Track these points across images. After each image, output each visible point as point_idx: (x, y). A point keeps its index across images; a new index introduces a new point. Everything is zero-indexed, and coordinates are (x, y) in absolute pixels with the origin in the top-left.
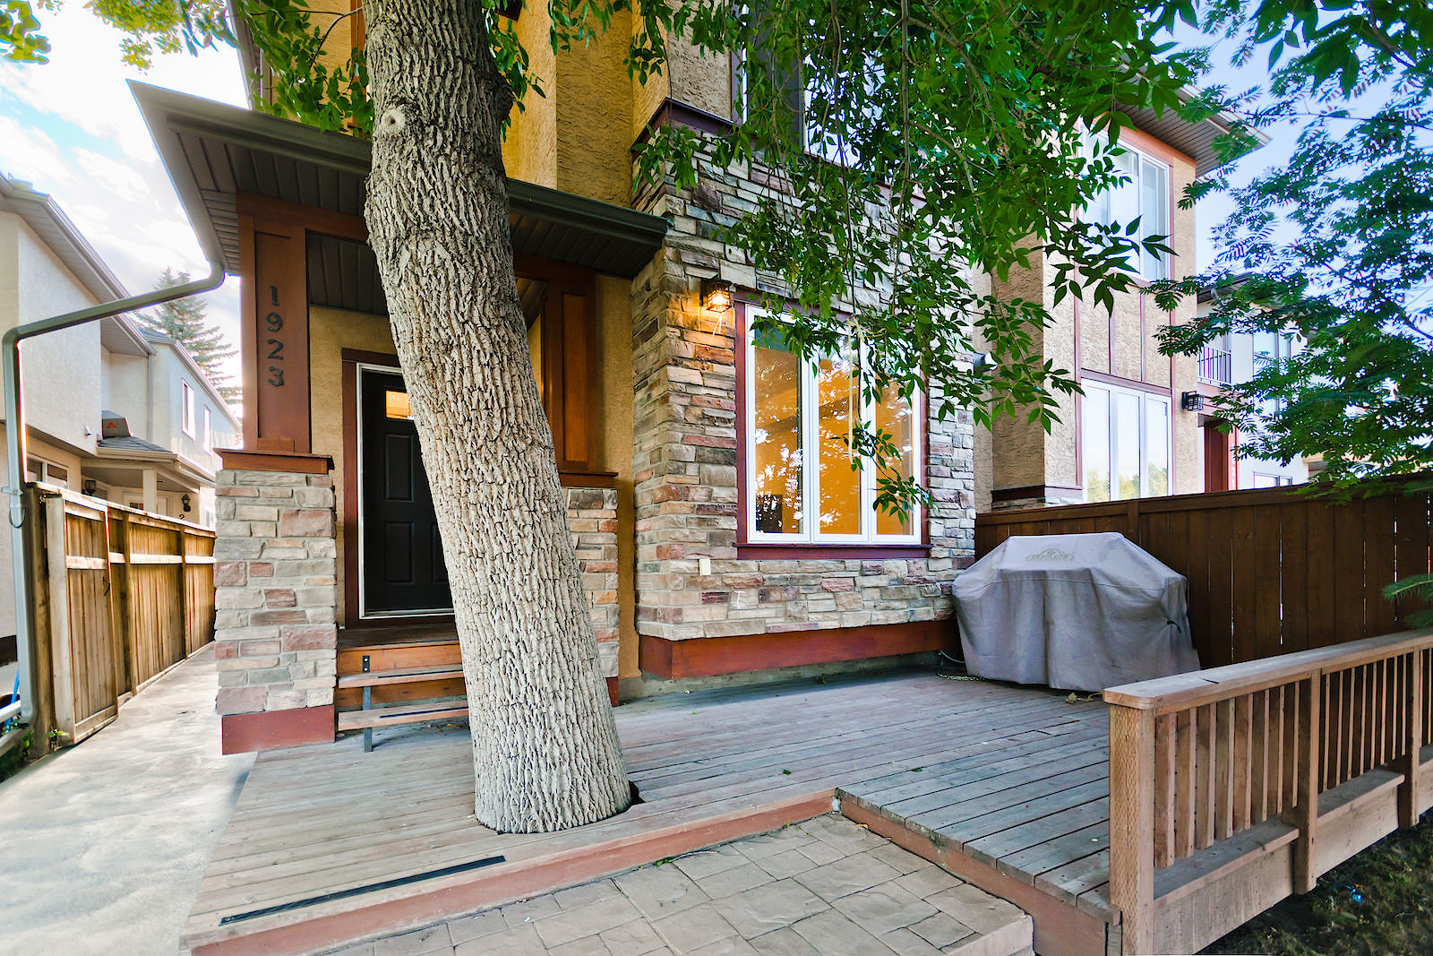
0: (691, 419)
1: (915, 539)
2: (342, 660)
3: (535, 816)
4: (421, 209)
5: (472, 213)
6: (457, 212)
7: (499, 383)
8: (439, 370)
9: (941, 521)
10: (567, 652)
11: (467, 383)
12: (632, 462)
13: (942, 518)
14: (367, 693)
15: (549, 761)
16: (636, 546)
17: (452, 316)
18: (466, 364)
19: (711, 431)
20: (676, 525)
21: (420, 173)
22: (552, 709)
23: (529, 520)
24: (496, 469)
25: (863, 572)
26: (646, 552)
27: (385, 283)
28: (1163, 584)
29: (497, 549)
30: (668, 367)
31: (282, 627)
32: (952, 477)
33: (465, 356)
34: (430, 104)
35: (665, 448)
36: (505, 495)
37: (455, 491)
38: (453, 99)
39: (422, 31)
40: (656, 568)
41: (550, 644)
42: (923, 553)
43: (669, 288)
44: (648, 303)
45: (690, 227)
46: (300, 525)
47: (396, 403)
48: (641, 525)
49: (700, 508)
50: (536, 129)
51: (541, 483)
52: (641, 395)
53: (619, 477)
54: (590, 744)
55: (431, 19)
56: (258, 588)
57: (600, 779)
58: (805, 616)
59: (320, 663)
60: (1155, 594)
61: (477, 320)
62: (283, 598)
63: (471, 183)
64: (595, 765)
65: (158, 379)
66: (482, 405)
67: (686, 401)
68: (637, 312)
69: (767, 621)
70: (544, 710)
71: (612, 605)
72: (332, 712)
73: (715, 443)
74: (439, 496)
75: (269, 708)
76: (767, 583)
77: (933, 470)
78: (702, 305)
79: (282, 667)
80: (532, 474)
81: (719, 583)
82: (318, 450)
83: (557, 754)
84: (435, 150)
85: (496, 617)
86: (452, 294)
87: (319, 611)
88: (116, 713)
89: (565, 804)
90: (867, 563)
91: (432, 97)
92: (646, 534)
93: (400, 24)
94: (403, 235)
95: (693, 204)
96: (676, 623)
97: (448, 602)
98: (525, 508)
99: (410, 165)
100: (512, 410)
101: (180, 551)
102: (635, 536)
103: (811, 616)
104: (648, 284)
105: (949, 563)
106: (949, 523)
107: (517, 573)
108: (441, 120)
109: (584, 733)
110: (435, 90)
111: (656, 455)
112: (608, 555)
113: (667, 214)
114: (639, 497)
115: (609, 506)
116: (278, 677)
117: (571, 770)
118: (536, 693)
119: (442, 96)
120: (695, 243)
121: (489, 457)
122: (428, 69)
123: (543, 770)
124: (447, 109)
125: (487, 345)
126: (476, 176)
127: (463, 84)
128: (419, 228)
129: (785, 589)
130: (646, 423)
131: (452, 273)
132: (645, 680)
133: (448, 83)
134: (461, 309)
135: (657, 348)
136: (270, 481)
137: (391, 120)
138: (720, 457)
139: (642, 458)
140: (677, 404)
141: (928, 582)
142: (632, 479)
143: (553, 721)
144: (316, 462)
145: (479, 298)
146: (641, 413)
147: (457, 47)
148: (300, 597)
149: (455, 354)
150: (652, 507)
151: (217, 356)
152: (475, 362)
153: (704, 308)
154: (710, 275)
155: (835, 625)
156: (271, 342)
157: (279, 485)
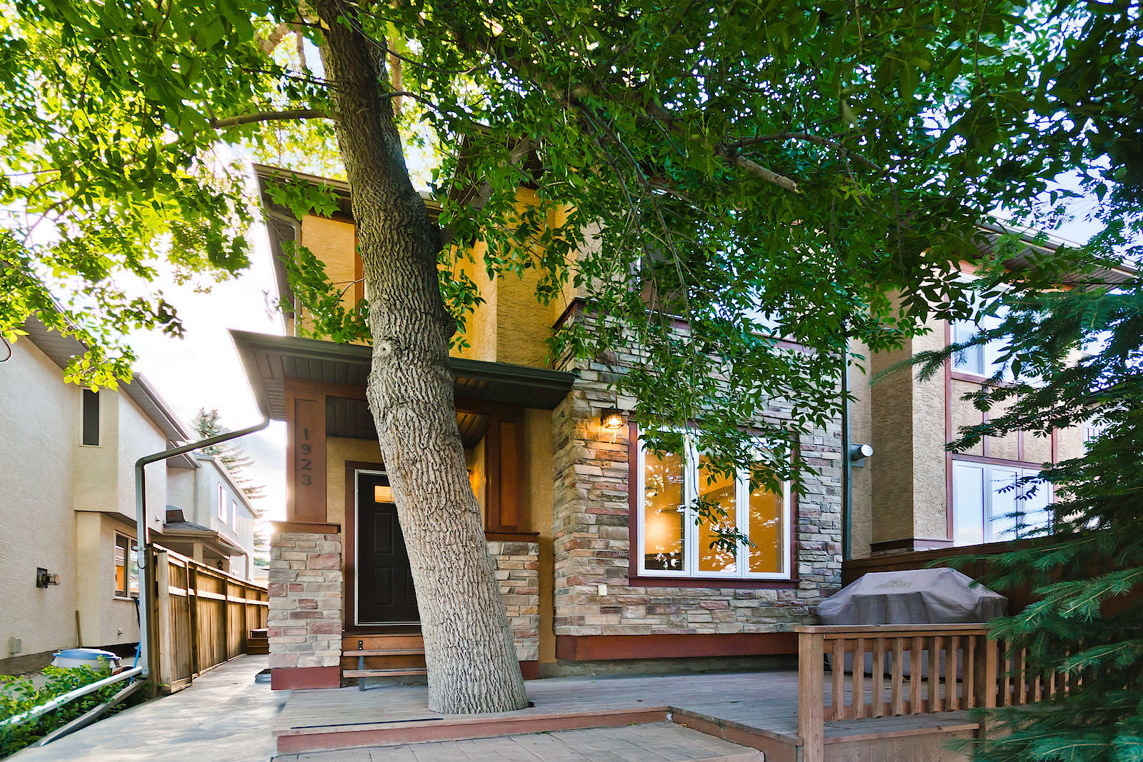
0: (592, 497)
1: (786, 575)
2: (345, 642)
3: (464, 706)
4: (400, 392)
5: (429, 392)
6: (421, 392)
7: (444, 479)
8: (409, 474)
9: (810, 564)
10: (485, 620)
11: (425, 479)
12: (552, 527)
13: (810, 561)
14: (361, 660)
15: (473, 677)
16: (554, 579)
17: (417, 445)
18: (425, 470)
19: (608, 505)
20: (582, 564)
21: (399, 374)
22: (475, 651)
23: (462, 550)
24: (442, 524)
25: (736, 597)
26: (560, 582)
27: (378, 430)
28: (977, 601)
29: (442, 566)
30: (576, 466)
31: (308, 620)
32: (820, 532)
33: (424, 466)
34: (405, 339)
35: (573, 516)
36: (448, 538)
37: (418, 536)
38: (419, 335)
39: (402, 303)
40: (566, 592)
41: (474, 616)
42: (794, 585)
43: (576, 416)
44: (562, 425)
45: (594, 376)
46: (320, 563)
47: (381, 494)
48: (557, 566)
49: (599, 553)
50: (484, 317)
51: (470, 531)
52: (558, 483)
53: (541, 535)
54: (500, 671)
55: (407, 296)
56: (294, 598)
57: (506, 691)
58: (685, 624)
59: (331, 642)
60: (970, 607)
61: (432, 447)
62: (309, 604)
63: (429, 376)
64: (502, 683)
65: (201, 484)
66: (434, 491)
67: (588, 486)
68: (556, 431)
69: (653, 626)
70: (470, 650)
71: (535, 615)
72: (338, 670)
73: (611, 512)
74: (408, 539)
75: (299, 666)
76: (652, 602)
77: (802, 528)
78: (602, 425)
79: (308, 643)
80: (464, 527)
81: (614, 601)
82: (330, 521)
83: (478, 673)
84: (409, 362)
85: (442, 601)
86: (417, 434)
87: (331, 612)
88: (190, 681)
89: (482, 700)
90: (740, 591)
91: (407, 336)
92: (560, 571)
93: (389, 300)
94: (389, 406)
95: (595, 362)
96: (579, 625)
97: (418, 618)
98: (460, 544)
99: (394, 370)
100: (452, 493)
101: (224, 592)
102: (554, 573)
103: (689, 625)
104: (563, 412)
105: (817, 593)
106: (816, 565)
107: (455, 578)
108: (412, 346)
109: (496, 665)
110: (409, 332)
111: (567, 521)
112: (531, 583)
113: (575, 370)
114: (556, 548)
115: (532, 553)
116: (305, 649)
117: (487, 684)
118: (465, 642)
119: (413, 334)
120: (597, 386)
121: (438, 518)
122: (405, 321)
123: (469, 682)
124: (416, 340)
125: (438, 460)
126: (432, 372)
127: (426, 326)
128: (398, 401)
129: (668, 605)
130: (561, 501)
131: (417, 424)
132: (561, 666)
133: (416, 327)
134: (422, 442)
135: (568, 454)
136: (302, 538)
137: (382, 349)
138: (616, 521)
139: (558, 523)
140: (582, 489)
141: (797, 605)
142: (552, 537)
143: (475, 656)
144: (331, 527)
145: (433, 436)
146: (558, 495)
147: (422, 307)
148: (320, 604)
149: (418, 465)
150: (564, 554)
151: (237, 466)
152: (430, 469)
153: (603, 427)
154: (608, 406)
155: (712, 631)
156: (303, 460)
157: (308, 540)
